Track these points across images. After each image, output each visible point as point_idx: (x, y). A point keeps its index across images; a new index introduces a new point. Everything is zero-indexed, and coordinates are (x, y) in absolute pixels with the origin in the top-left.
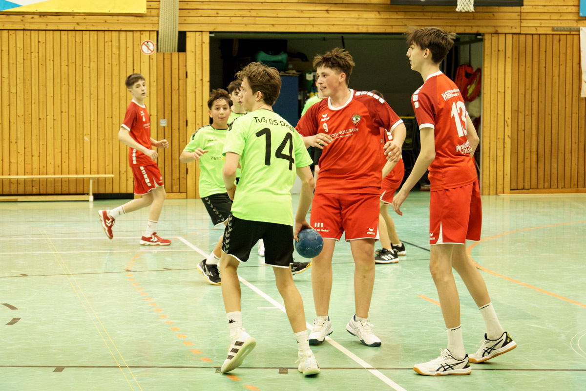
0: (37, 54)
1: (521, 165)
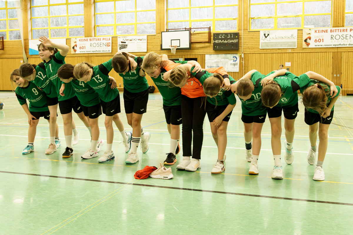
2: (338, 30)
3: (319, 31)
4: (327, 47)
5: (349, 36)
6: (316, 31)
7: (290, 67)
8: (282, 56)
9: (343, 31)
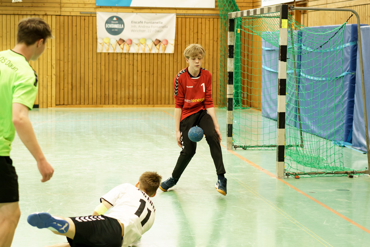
1: (62, 91)
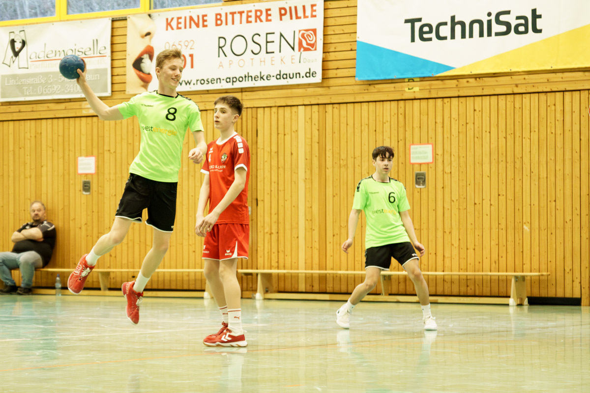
0: (473, 125)
2: (241, 13)
3: (179, 23)
4: (206, 87)
5: (275, 38)
6: (169, 24)
7: (92, 174)
8: (66, 131)
9: (256, 17)
